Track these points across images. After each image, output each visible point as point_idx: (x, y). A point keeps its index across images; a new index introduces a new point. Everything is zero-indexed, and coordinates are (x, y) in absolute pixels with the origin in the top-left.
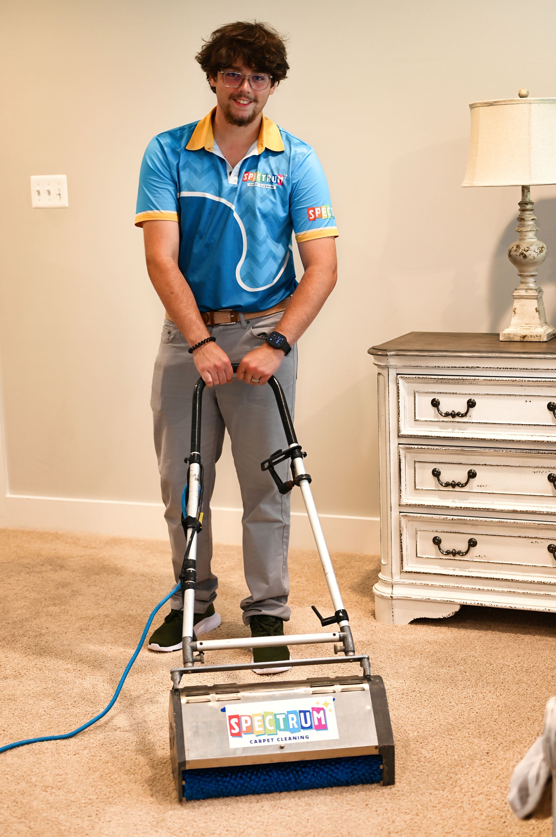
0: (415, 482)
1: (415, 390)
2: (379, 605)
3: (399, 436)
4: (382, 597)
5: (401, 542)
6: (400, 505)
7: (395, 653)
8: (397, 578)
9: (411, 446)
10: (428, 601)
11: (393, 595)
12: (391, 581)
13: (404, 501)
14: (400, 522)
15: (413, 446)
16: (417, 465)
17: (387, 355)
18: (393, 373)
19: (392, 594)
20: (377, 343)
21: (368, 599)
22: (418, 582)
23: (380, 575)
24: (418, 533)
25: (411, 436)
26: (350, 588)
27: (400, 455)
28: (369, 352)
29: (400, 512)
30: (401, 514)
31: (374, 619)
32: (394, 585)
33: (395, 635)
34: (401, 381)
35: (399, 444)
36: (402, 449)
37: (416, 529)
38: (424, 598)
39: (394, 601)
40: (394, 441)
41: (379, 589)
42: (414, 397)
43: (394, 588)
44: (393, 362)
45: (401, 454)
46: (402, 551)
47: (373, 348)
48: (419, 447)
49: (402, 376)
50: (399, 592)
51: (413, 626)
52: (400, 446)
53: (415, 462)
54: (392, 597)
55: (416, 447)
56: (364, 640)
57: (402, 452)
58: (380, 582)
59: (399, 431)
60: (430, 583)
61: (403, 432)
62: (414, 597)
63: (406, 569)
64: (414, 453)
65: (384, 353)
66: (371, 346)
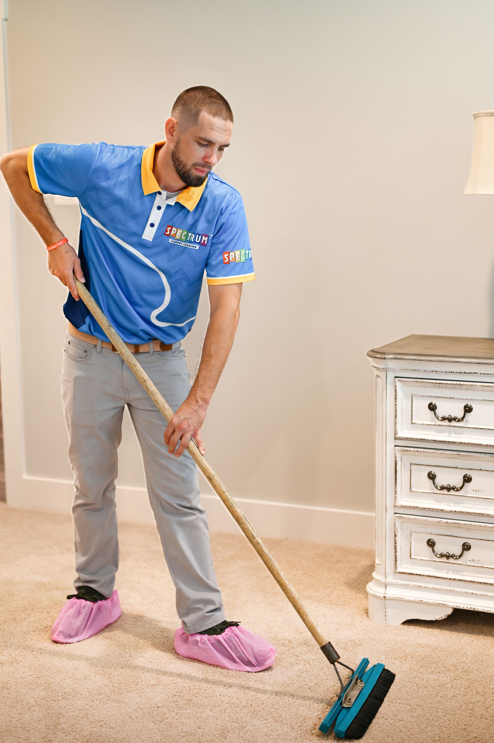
0: (410, 484)
1: (413, 393)
2: (372, 605)
3: (395, 438)
4: (375, 596)
5: (395, 543)
6: (395, 506)
7: (386, 655)
8: (390, 579)
9: (407, 449)
10: (421, 602)
11: (386, 596)
12: (384, 581)
13: (401, 502)
14: (395, 523)
15: (409, 449)
16: (413, 467)
17: (385, 358)
18: (391, 376)
19: (385, 594)
20: (376, 347)
21: (362, 596)
22: (411, 583)
23: (374, 574)
24: (413, 534)
25: (407, 438)
26: (345, 584)
27: (396, 457)
28: (368, 355)
29: (395, 513)
30: (396, 515)
31: (366, 617)
32: (387, 586)
33: (386, 635)
34: (398, 384)
35: (396, 446)
36: (399, 451)
37: (411, 530)
38: (417, 599)
39: (387, 602)
40: (391, 443)
41: (372, 588)
42: (411, 400)
43: (387, 588)
44: (391, 364)
45: (397, 456)
46: (396, 552)
47: (372, 351)
48: (416, 449)
49: (400, 379)
50: (391, 592)
51: (406, 627)
52: (396, 448)
53: (411, 464)
54: (385, 597)
55: (412, 449)
56: (355, 640)
57: (398, 455)
58: (373, 581)
59: (396, 433)
60: (423, 585)
61: (400, 435)
62: (407, 598)
63: (399, 570)
64: (410, 455)
65: (383, 356)
66: (371, 349)
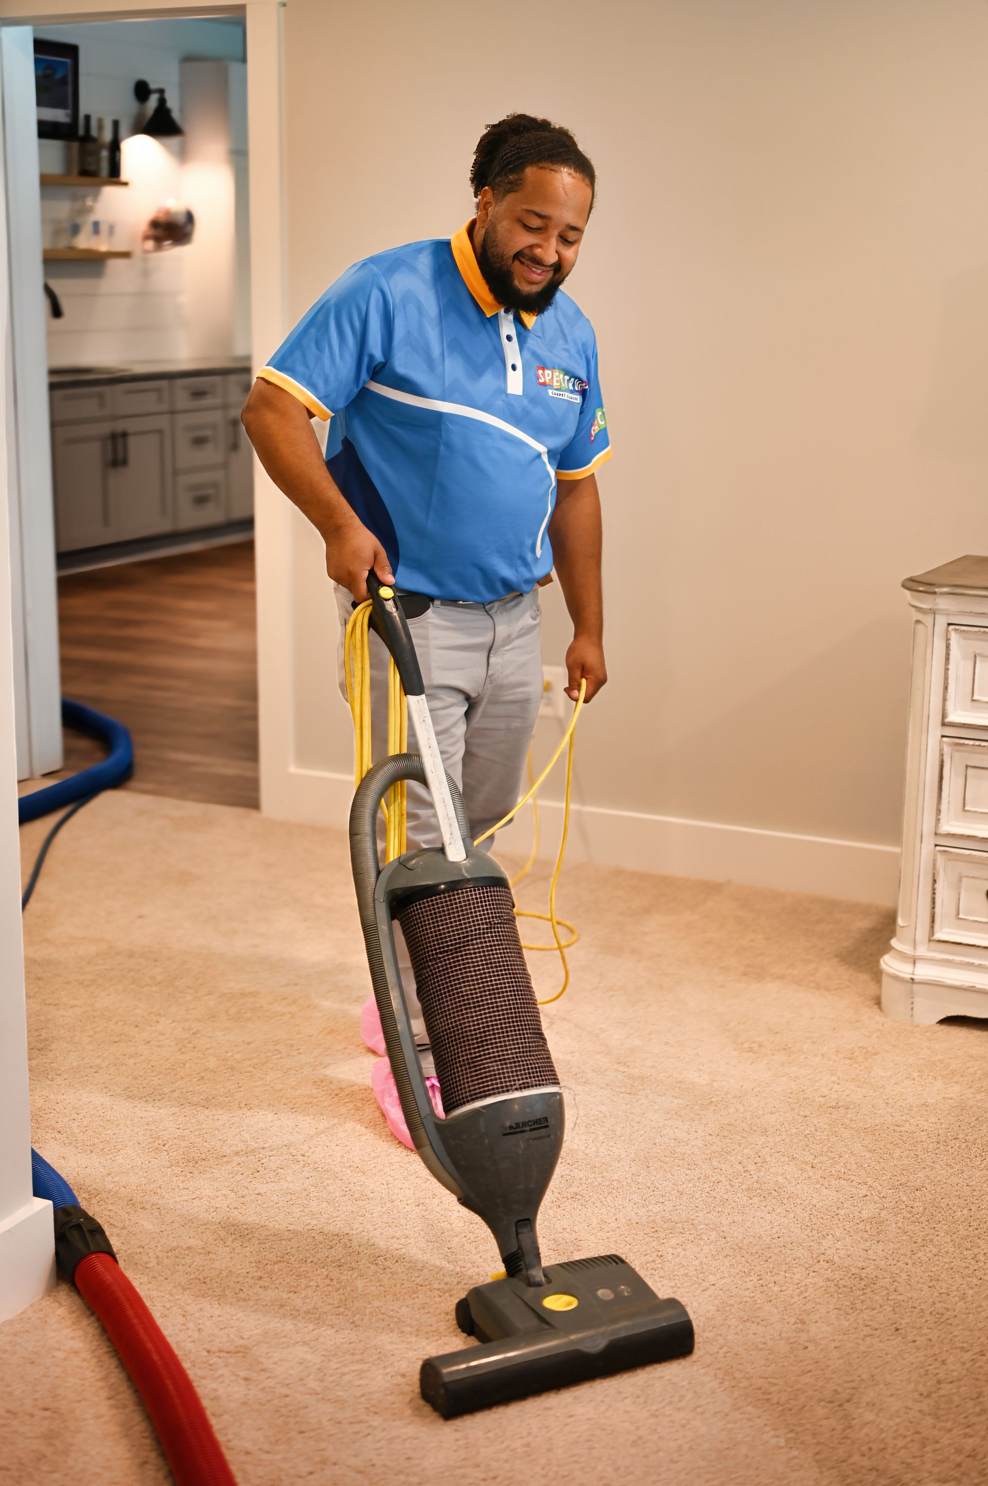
0: (964, 799)
1: (978, 652)
2: (889, 990)
3: (944, 724)
4: (896, 978)
5: (934, 893)
6: (936, 834)
7: (919, 1071)
8: (922, 951)
9: (962, 741)
10: (972, 990)
11: (914, 977)
12: (912, 954)
13: (945, 828)
14: (935, 860)
15: (966, 742)
16: (970, 771)
17: (935, 593)
18: (941, 621)
19: (913, 974)
20: (917, 572)
21: (864, 977)
22: (957, 959)
23: (894, 942)
24: (964, 880)
25: (964, 724)
26: (837, 956)
27: (942, 755)
28: (904, 586)
29: (936, 845)
30: (938, 848)
31: (878, 1010)
32: (917, 961)
33: (915, 1040)
34: (954, 636)
35: (943, 736)
36: (949, 744)
37: (960, 874)
38: (967, 984)
39: (915, 987)
40: (935, 731)
41: (888, 963)
42: (973, 662)
43: (917, 965)
44: (943, 603)
45: (944, 753)
46: (934, 908)
47: (911, 580)
48: (977, 743)
49: (957, 627)
50: (923, 972)
51: (945, 1028)
52: (945, 739)
53: (967, 767)
54: (913, 979)
55: (971, 742)
56: (866, 1046)
57: (946, 749)
58: (892, 952)
59: (944, 716)
60: (976, 962)
61: (951, 718)
62: (949, 982)
63: (938, 935)
64: (966, 752)
65: (931, 589)
66: (908, 576)
